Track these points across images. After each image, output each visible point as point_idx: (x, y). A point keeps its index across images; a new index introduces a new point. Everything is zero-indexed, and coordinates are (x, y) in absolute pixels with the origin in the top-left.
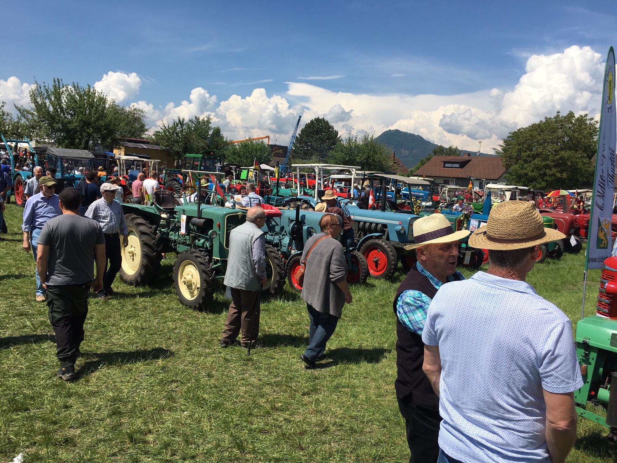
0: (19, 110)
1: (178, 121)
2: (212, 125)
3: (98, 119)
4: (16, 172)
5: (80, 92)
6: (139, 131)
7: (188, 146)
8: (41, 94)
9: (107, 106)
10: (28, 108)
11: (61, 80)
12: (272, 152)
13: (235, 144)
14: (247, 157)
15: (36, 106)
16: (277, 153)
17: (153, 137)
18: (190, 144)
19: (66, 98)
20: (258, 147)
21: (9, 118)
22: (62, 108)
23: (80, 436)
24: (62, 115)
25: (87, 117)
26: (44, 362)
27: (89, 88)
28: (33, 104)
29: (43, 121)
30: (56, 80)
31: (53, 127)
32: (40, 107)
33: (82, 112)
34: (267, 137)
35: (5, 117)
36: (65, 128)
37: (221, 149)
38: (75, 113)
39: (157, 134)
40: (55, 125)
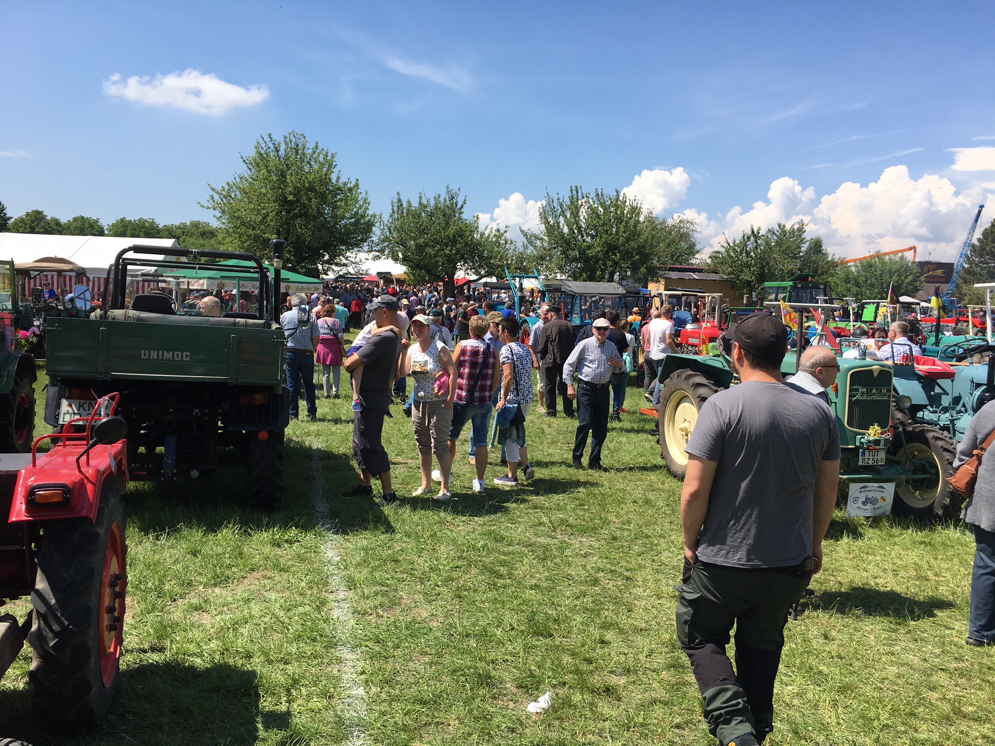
0: (525, 235)
1: (750, 233)
2: (807, 236)
3: (628, 240)
4: (521, 318)
5: (605, 202)
6: (686, 254)
7: (766, 271)
8: (553, 209)
9: (642, 219)
10: (537, 232)
11: (581, 187)
12: (921, 274)
13: (849, 264)
14: (872, 286)
15: (547, 228)
16: (931, 276)
17: (709, 261)
18: (769, 267)
19: (586, 212)
20: (894, 268)
21: (513, 247)
22: (579, 228)
23: (625, 687)
24: (580, 237)
25: (614, 238)
26: (569, 575)
27: (618, 195)
28: (543, 226)
29: (555, 248)
30: (574, 188)
31: (567, 257)
32: (551, 229)
33: (607, 231)
34: (911, 249)
35: (508, 246)
36: (584, 257)
37: (822, 274)
38: (597, 233)
39: (714, 257)
40: (570, 252)
